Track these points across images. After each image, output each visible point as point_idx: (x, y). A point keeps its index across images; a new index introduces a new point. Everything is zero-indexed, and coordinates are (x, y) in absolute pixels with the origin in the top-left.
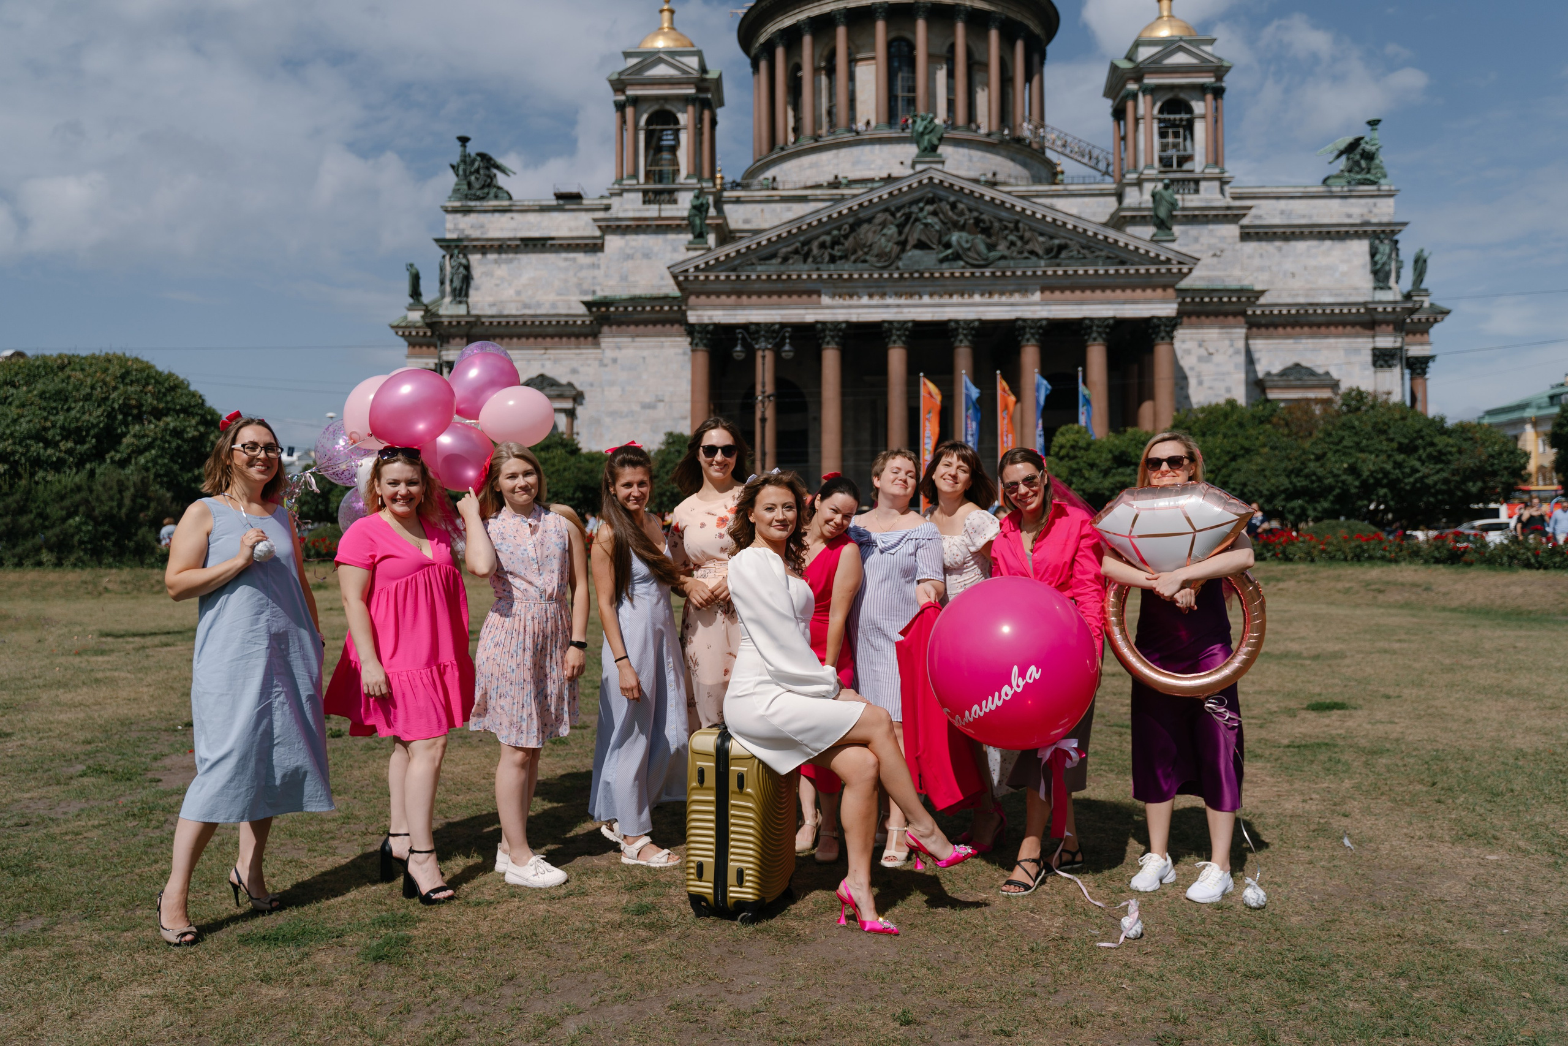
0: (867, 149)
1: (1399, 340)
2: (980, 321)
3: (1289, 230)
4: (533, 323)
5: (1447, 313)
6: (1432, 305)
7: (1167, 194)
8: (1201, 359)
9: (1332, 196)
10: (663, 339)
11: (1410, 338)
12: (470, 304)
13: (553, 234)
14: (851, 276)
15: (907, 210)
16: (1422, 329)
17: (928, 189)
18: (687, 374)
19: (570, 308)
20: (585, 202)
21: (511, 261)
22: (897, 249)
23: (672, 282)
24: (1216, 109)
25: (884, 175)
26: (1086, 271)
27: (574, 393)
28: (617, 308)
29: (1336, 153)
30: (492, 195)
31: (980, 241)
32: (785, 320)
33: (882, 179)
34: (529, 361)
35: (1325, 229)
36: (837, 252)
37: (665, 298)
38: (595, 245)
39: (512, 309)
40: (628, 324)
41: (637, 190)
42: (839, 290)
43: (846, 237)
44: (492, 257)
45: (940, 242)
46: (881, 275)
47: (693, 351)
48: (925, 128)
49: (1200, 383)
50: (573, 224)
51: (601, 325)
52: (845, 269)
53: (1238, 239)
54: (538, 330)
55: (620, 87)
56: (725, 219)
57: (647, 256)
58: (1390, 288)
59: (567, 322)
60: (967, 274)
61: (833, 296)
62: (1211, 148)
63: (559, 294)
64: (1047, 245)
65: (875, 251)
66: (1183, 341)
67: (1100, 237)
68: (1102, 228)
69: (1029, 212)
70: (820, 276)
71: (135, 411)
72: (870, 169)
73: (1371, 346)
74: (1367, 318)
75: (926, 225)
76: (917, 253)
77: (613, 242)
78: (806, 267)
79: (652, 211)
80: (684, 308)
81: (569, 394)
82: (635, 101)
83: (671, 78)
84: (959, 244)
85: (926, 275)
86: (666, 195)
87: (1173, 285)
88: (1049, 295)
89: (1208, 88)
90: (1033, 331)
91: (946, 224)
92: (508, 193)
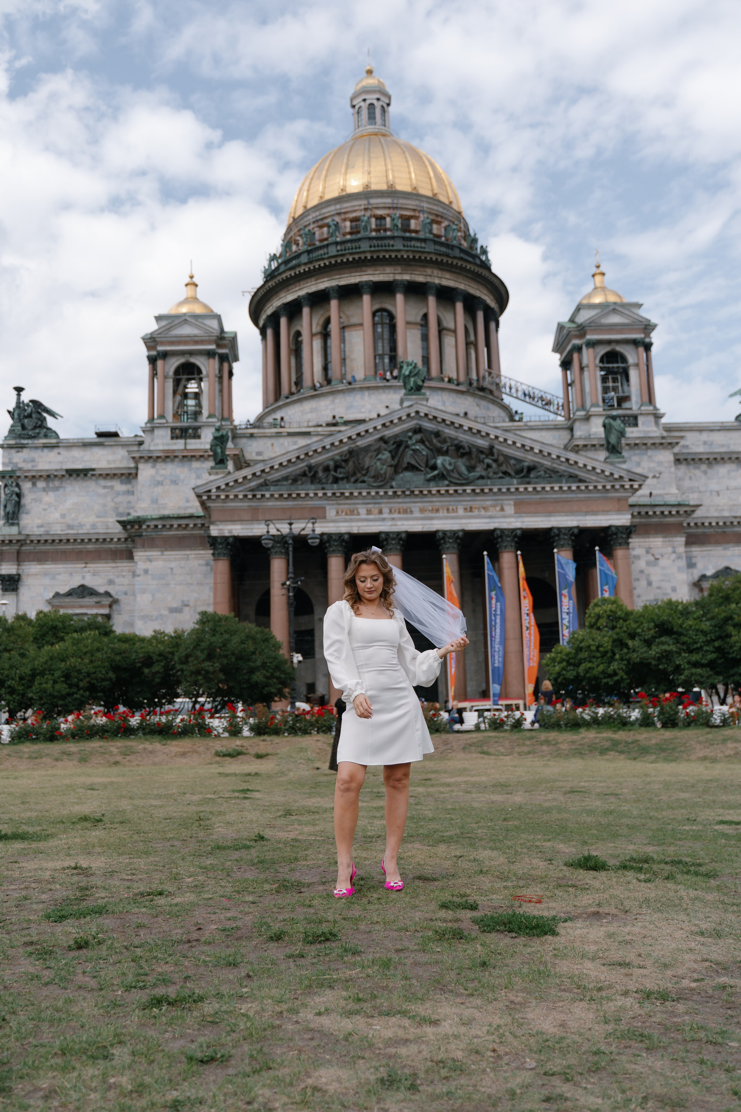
0: (358, 395)
2: (463, 531)
3: (712, 457)
8: (648, 563)
10: (188, 552)
12: (21, 526)
13: (94, 466)
14: (351, 494)
15: (398, 439)
17: (415, 422)
18: (210, 582)
19: (107, 527)
20: (121, 439)
21: (57, 489)
23: (197, 504)
24: (647, 358)
26: (552, 488)
27: (110, 599)
28: (148, 526)
30: (41, 434)
31: (461, 465)
32: (295, 533)
34: (71, 574)
36: (339, 474)
37: (191, 517)
38: (130, 474)
39: (57, 530)
40: (157, 539)
41: (167, 427)
42: (340, 507)
43: (346, 461)
44: (41, 484)
45: (427, 465)
46: (377, 493)
47: (215, 561)
48: (411, 372)
49: (649, 583)
50: (111, 458)
51: (133, 541)
52: (347, 488)
53: (672, 464)
55: (152, 344)
56: (242, 451)
57: (174, 482)
59: (104, 540)
60: (451, 492)
61: (336, 512)
62: (645, 390)
63: (98, 516)
64: (518, 467)
66: (634, 549)
67: (563, 459)
68: (564, 452)
69: (501, 439)
70: (325, 494)
72: (363, 412)
75: (413, 450)
76: (408, 474)
77: (145, 471)
78: (313, 487)
79: (179, 445)
80: (206, 525)
81: (107, 601)
82: (165, 355)
83: (196, 336)
84: (443, 465)
85: (417, 493)
86: (190, 431)
87: (626, 499)
88: (521, 508)
89: (639, 342)
90: (509, 539)
91: (431, 450)
92: (56, 433)
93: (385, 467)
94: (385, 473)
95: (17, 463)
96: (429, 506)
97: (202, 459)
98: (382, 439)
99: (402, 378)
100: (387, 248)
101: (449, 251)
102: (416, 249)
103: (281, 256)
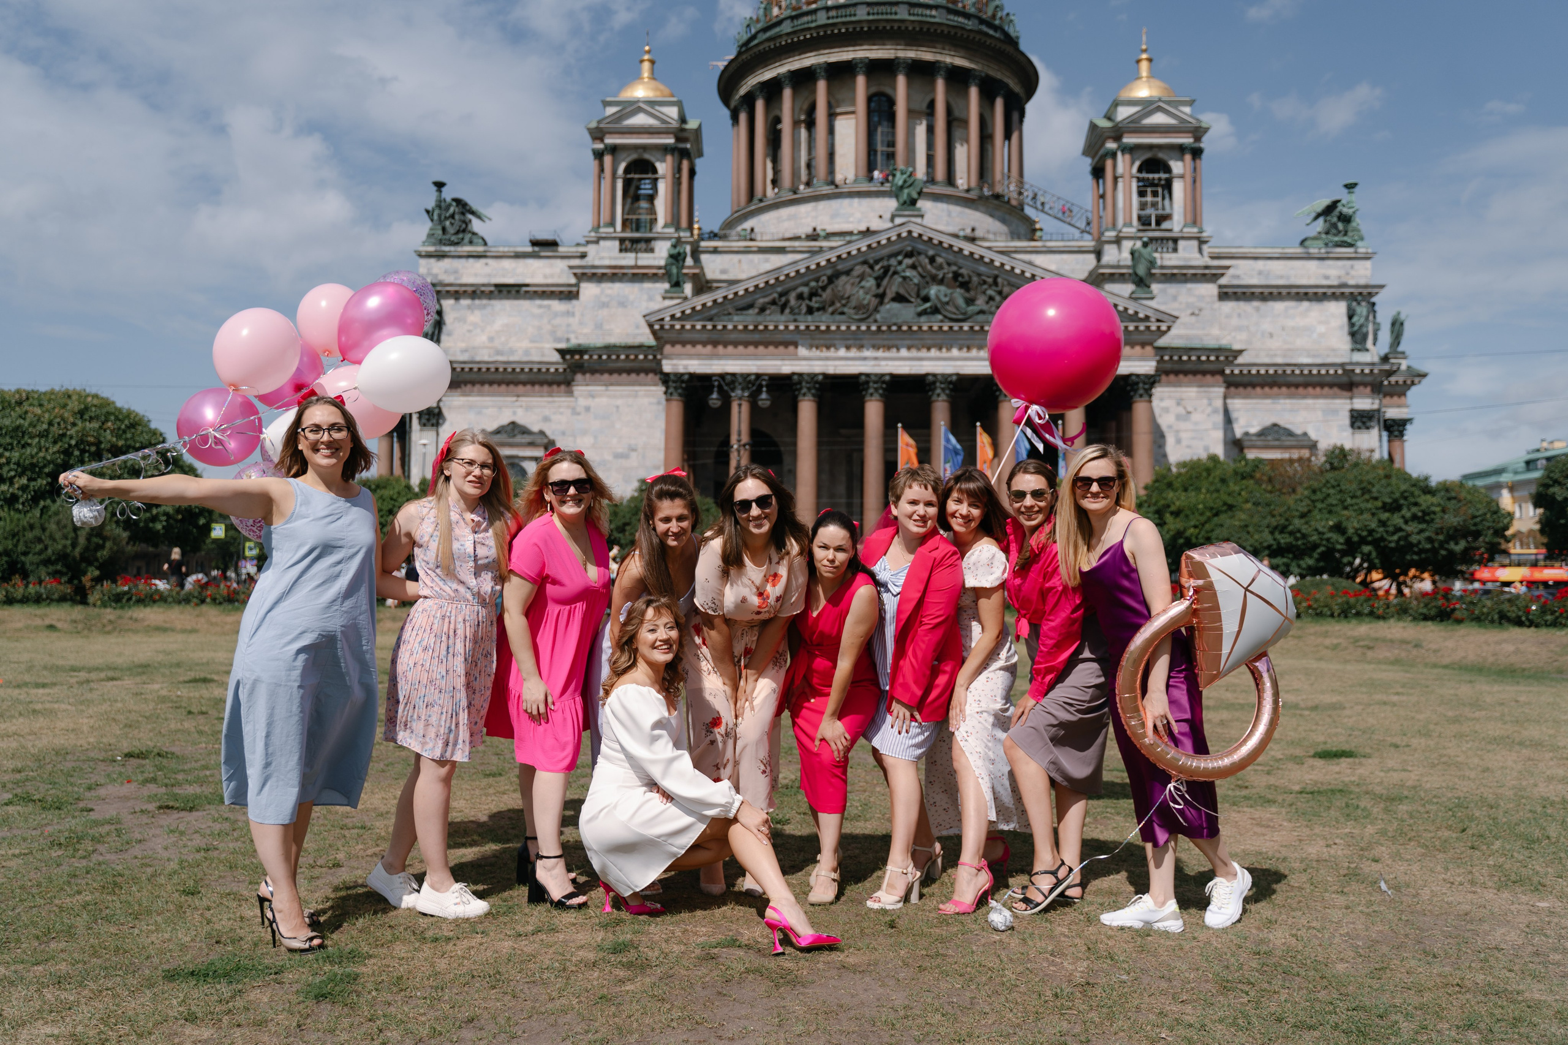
0: (846, 202)
1: (1377, 401)
2: (958, 374)
3: (1267, 291)
4: (505, 369)
5: (1424, 375)
6: (1409, 367)
7: (1145, 252)
8: (1178, 417)
9: (1309, 257)
11: (1387, 400)
13: (527, 281)
14: (828, 327)
15: (885, 263)
16: (1400, 391)
17: (907, 243)
18: (661, 424)
19: (543, 355)
20: (560, 249)
21: (484, 307)
22: (875, 301)
23: (647, 331)
24: (1195, 169)
25: (863, 228)
27: (545, 441)
28: (591, 356)
29: (1313, 215)
30: (466, 240)
31: (959, 295)
32: (760, 371)
33: (860, 232)
34: (500, 408)
35: (1303, 291)
36: (815, 303)
37: (640, 347)
38: (570, 292)
39: (484, 356)
40: (602, 372)
41: (614, 238)
42: (816, 342)
43: (824, 288)
44: (465, 302)
45: (918, 295)
46: (858, 327)
47: (667, 400)
48: (905, 182)
49: (1178, 441)
50: (548, 271)
51: (574, 373)
52: (823, 321)
53: (1216, 298)
54: (510, 377)
55: (599, 135)
56: (702, 268)
57: (623, 304)
58: (1367, 350)
59: (539, 370)
60: (946, 328)
61: (810, 347)
62: (1189, 208)
63: (532, 341)
65: (853, 303)
66: (1159, 400)
69: (1007, 268)
70: (797, 327)
71: (93, 449)
72: (849, 222)
73: (1349, 407)
74: (1345, 379)
75: (905, 278)
76: (896, 306)
77: (589, 290)
78: (783, 318)
79: (628, 259)
80: (659, 357)
81: (541, 441)
82: (613, 150)
83: (651, 127)
84: (937, 297)
85: (905, 327)
86: (642, 244)
87: (1154, 341)
89: (1186, 148)
91: (924, 277)
92: (483, 239)
93: (868, 297)
94: (868, 304)
95: (436, 275)
97: (655, 279)
100: (889, 17)
101: (966, 21)
102: (924, 19)
103: (758, 21)
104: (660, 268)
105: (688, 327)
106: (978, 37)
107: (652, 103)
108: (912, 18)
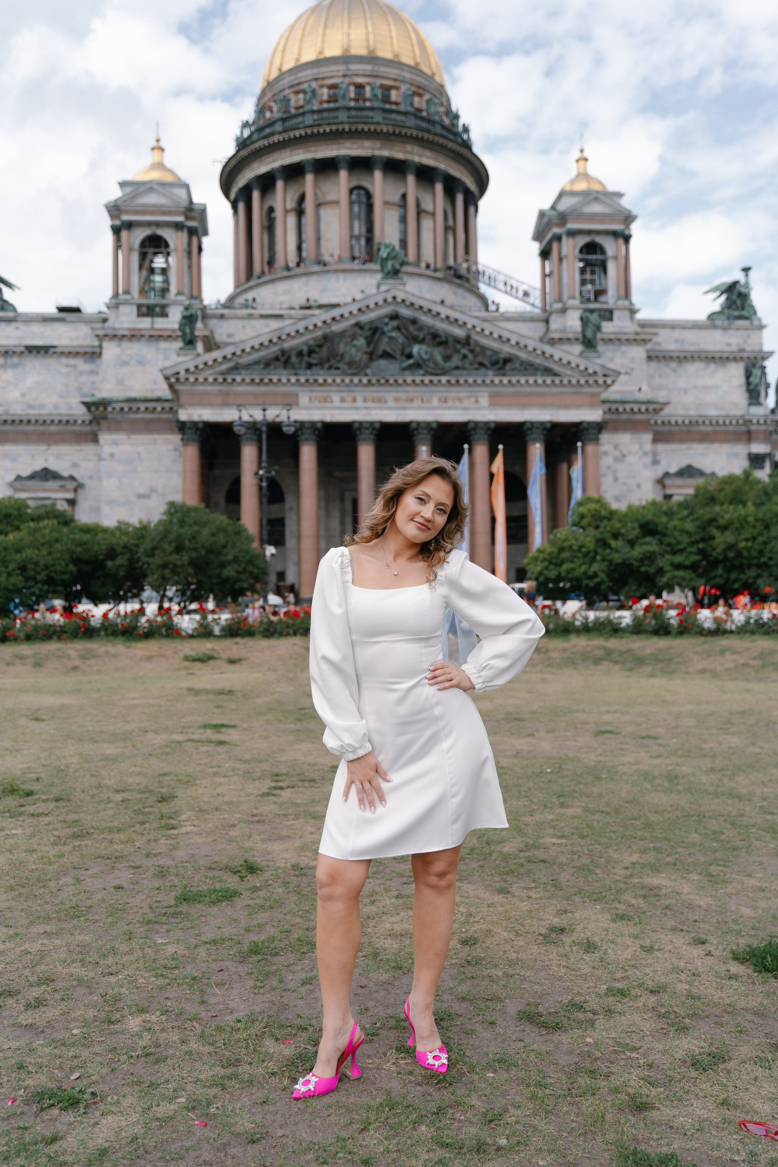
0: (333, 278)
1: (769, 446)
2: (437, 422)
3: (682, 355)
8: (616, 460)
9: (715, 327)
10: (156, 437)
13: (55, 343)
14: (325, 381)
15: (374, 325)
17: (391, 308)
18: (179, 467)
19: (70, 408)
20: (83, 315)
21: (15, 366)
22: (365, 358)
23: (164, 386)
24: (626, 251)
26: (527, 381)
27: (75, 484)
28: (114, 409)
29: (718, 292)
31: (438, 354)
34: (33, 456)
35: (711, 355)
36: (313, 360)
37: (158, 400)
38: (94, 353)
39: (18, 410)
40: (123, 422)
41: (133, 303)
42: (314, 394)
43: (320, 346)
45: (402, 353)
46: (352, 381)
47: (185, 447)
48: (388, 255)
49: (616, 479)
50: (73, 334)
51: (98, 424)
52: (321, 375)
53: (644, 360)
55: (116, 213)
56: (212, 332)
57: (141, 363)
58: (761, 405)
59: (68, 422)
60: (426, 382)
61: (310, 398)
62: (622, 284)
63: (61, 397)
64: (494, 359)
65: (347, 359)
66: (602, 445)
67: (539, 352)
68: (540, 345)
70: (298, 380)
72: (336, 296)
73: (747, 451)
74: (744, 428)
75: (389, 337)
76: (383, 362)
77: (110, 350)
78: (286, 372)
79: (146, 323)
80: (175, 408)
81: (71, 485)
82: (129, 225)
83: (162, 206)
84: (419, 354)
85: (391, 381)
86: (158, 309)
87: (599, 394)
88: (495, 401)
89: (619, 233)
90: (482, 432)
91: (407, 338)
92: (12, 305)
93: (360, 354)
94: (360, 361)
96: (403, 396)
97: (170, 339)
98: (359, 325)
99: (379, 261)
100: (366, 120)
101: (430, 127)
102: (396, 123)
103: (254, 123)
104: (174, 331)
105: (201, 380)
106: (441, 141)
107: (163, 184)
108: (385, 122)
